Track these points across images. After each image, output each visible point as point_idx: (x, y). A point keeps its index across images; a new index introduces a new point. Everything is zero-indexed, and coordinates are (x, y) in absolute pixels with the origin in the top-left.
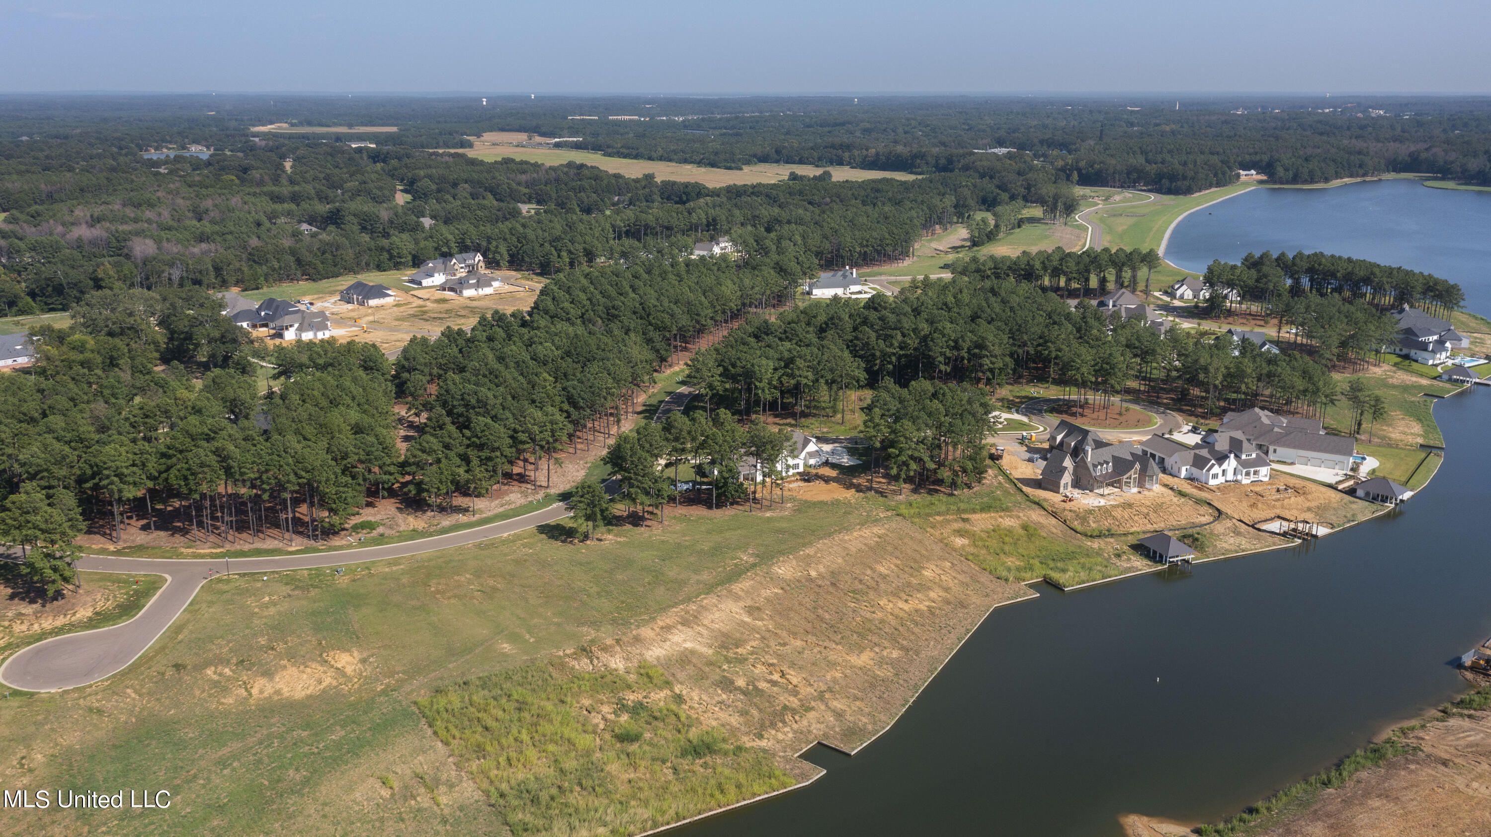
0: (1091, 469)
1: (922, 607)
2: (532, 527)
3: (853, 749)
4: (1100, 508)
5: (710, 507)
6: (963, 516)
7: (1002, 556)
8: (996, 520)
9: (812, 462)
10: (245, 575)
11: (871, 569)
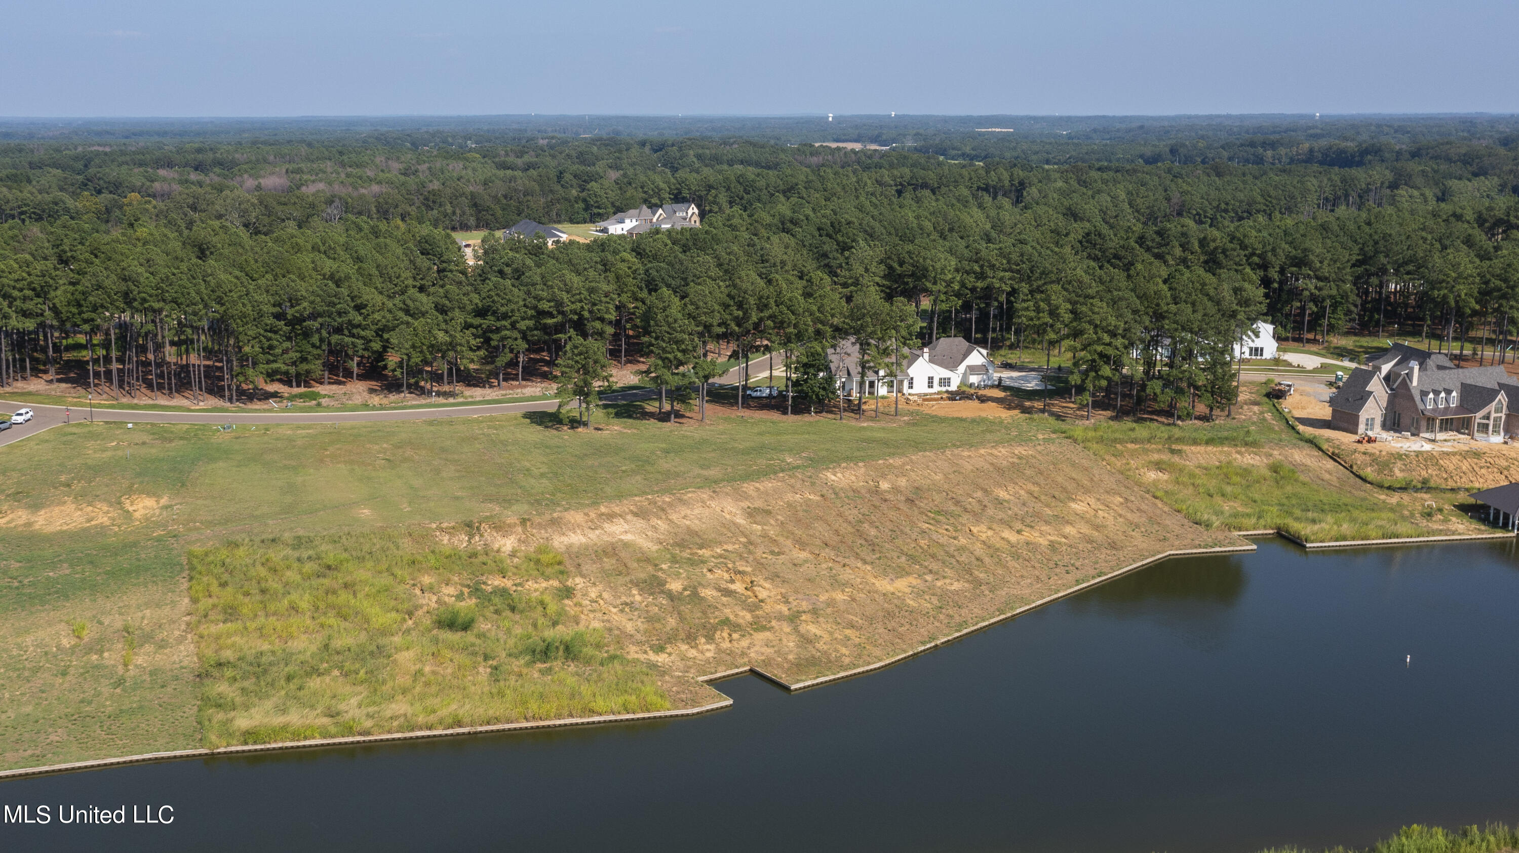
0: (1417, 398)
1: (1043, 541)
2: (519, 413)
3: (798, 681)
4: (1418, 454)
5: (785, 412)
6: (1174, 447)
7: (1218, 500)
8: (1229, 454)
9: (974, 379)
10: (111, 423)
11: (985, 491)
